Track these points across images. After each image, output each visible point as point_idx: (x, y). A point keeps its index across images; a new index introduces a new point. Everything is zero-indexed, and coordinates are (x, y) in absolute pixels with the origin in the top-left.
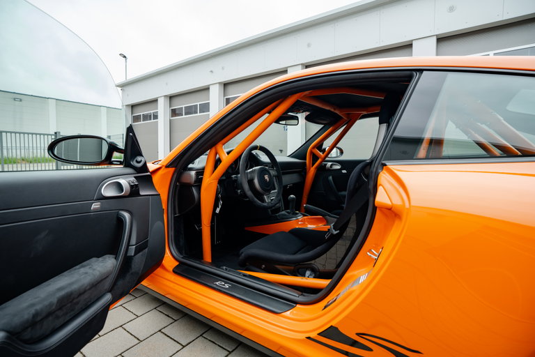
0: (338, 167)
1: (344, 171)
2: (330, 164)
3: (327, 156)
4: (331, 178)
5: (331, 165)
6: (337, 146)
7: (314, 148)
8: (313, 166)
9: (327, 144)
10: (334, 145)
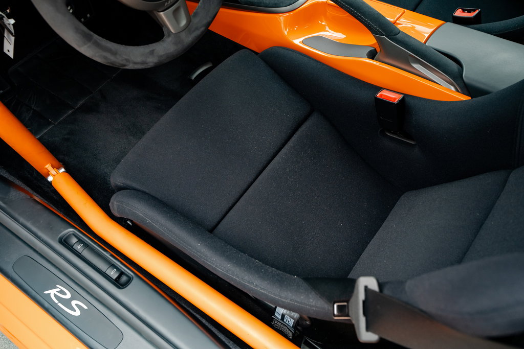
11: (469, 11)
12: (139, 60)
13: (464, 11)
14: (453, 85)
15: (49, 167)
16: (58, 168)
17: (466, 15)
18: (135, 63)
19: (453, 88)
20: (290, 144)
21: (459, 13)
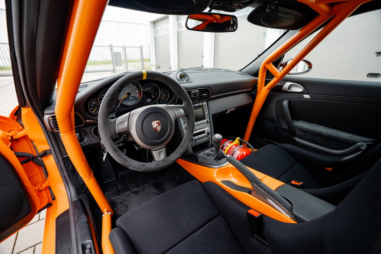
0: (299, 89)
1: (307, 96)
2: (288, 84)
3: (287, 72)
4: (285, 103)
5: (290, 87)
6: (305, 58)
7: (268, 62)
8: (265, 85)
9: (290, 56)
10: (301, 58)
11: (298, 182)
12: (136, 166)
13: (296, 182)
14: (289, 215)
15: (105, 210)
16: (108, 212)
17: (297, 183)
18: (134, 167)
19: (289, 217)
20: (204, 228)
21: (293, 182)
